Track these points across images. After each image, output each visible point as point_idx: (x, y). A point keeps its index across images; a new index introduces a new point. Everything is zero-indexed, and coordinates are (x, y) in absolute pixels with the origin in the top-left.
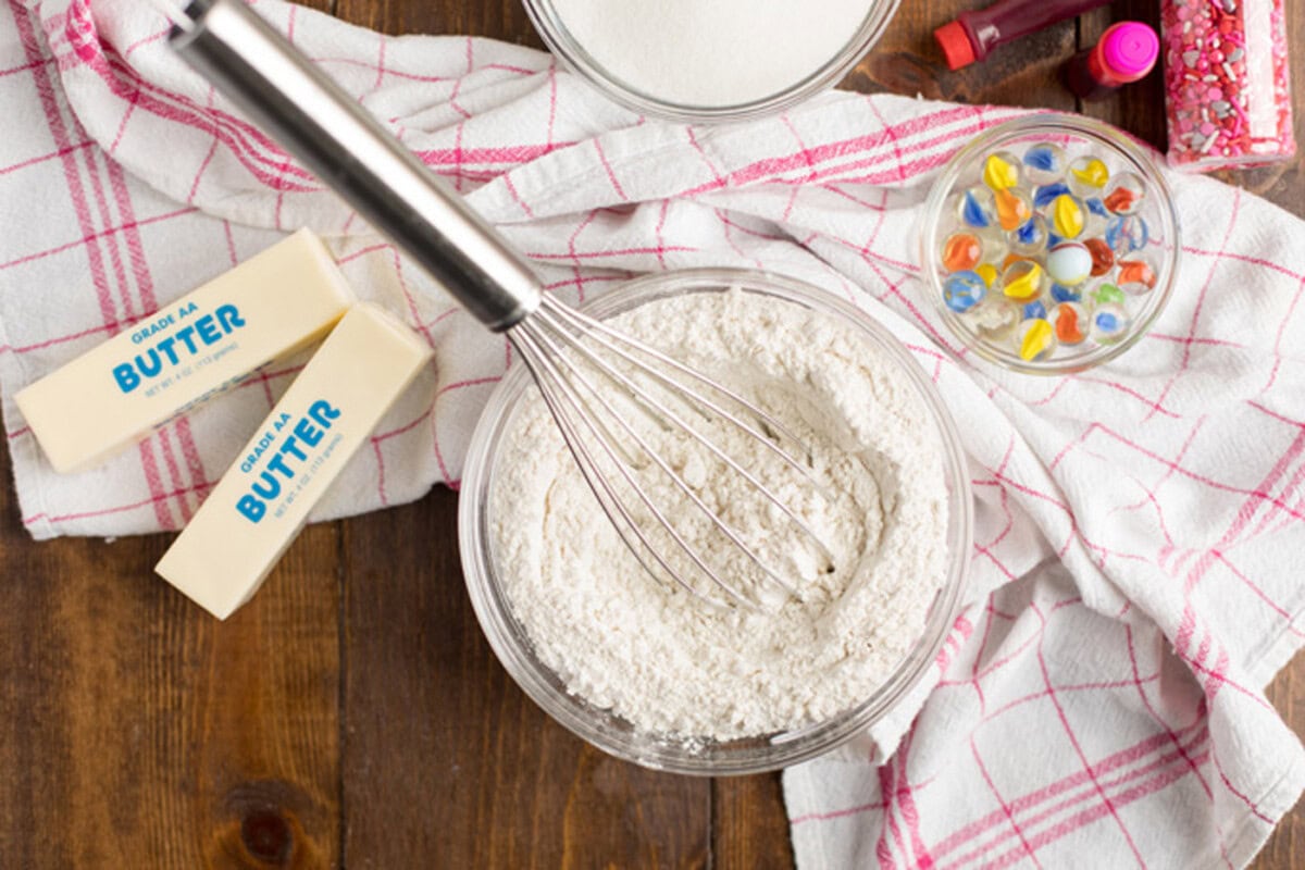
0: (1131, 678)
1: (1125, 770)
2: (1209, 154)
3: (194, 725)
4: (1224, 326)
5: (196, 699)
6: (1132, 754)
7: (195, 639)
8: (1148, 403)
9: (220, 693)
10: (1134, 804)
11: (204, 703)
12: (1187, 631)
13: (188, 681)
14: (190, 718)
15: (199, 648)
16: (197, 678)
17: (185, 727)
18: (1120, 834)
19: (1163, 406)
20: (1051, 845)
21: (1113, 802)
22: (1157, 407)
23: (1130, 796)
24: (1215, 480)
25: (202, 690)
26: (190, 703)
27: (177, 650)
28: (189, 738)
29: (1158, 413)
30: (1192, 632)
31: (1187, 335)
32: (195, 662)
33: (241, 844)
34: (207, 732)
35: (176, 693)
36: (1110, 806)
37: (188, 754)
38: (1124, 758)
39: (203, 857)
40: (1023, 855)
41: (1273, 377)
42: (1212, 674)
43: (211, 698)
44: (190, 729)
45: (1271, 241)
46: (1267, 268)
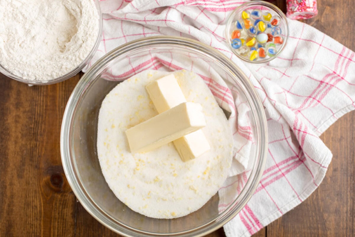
0: (284, 138)
2: (296, 11)
3: (40, 151)
4: (301, 56)
5: (41, 144)
6: (287, 160)
7: (41, 129)
8: (282, 73)
9: (47, 143)
11: (43, 145)
12: (296, 122)
13: (39, 139)
14: (39, 149)
15: (42, 131)
16: (41, 139)
17: (37, 151)
19: (285, 74)
22: (284, 74)
24: (299, 94)
25: (42, 142)
26: (39, 145)
27: (36, 131)
28: (38, 154)
29: (284, 75)
30: (297, 122)
31: (291, 59)
32: (41, 135)
33: (50, 182)
34: (43, 153)
35: (36, 142)
37: (38, 158)
38: (285, 162)
39: (40, 185)
41: (313, 67)
42: (304, 132)
43: (45, 144)
44: (39, 152)
45: (312, 35)
46: (311, 42)
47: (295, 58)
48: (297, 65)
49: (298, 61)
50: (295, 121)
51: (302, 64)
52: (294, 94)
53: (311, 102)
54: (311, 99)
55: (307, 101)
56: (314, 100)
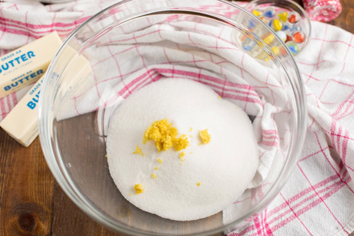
0: (320, 150)
1: (323, 187)
3: (7, 185)
5: (8, 177)
6: (325, 182)
7: (10, 159)
8: (307, 75)
9: (17, 175)
10: (329, 198)
11: (11, 178)
12: (334, 125)
13: (7, 171)
14: (6, 183)
15: (11, 161)
16: (9, 170)
17: (4, 186)
18: (326, 208)
19: (312, 76)
20: (304, 214)
21: (323, 198)
22: (310, 77)
23: (328, 195)
24: (331, 102)
25: (11, 174)
26: (6, 178)
27: (4, 162)
28: (5, 189)
29: (311, 78)
31: (317, 62)
32: (10, 166)
33: (18, 225)
34: (11, 187)
35: (2, 175)
36: (321, 199)
37: (4, 195)
38: (323, 183)
39: (5, 229)
40: (295, 218)
41: (344, 67)
42: (345, 137)
43: (13, 177)
44: (5, 187)
45: (338, 35)
46: (338, 42)
47: (320, 61)
48: (325, 67)
49: (325, 63)
50: (332, 124)
51: (331, 65)
52: (325, 103)
53: (348, 106)
54: (348, 103)
55: (343, 106)
56: (351, 103)
